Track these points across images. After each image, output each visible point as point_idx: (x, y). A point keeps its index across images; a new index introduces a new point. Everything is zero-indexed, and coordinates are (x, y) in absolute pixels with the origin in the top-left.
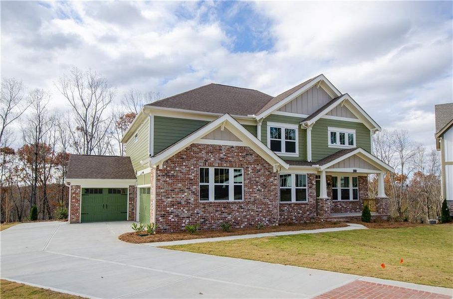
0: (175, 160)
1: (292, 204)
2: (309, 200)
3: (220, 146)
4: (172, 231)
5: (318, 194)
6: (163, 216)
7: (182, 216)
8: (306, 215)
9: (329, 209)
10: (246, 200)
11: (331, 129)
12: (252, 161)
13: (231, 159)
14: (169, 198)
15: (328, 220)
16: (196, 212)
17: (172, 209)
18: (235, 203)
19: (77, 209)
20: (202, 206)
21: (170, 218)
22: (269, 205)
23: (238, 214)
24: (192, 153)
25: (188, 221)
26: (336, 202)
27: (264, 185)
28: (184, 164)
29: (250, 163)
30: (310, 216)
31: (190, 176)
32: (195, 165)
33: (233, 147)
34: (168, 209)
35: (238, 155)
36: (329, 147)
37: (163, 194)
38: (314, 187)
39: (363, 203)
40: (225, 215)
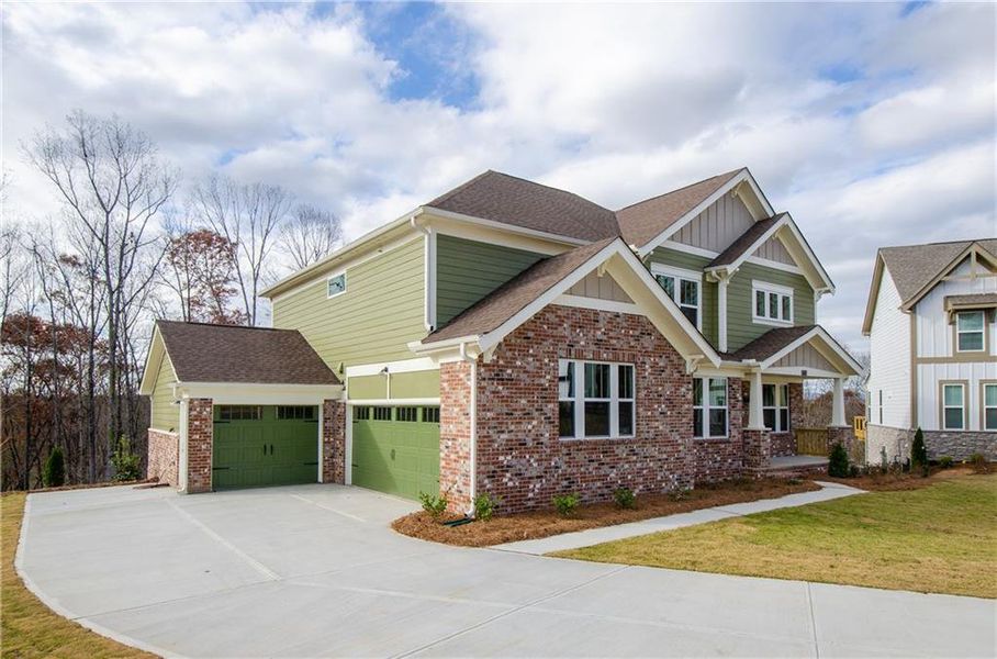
0: (513, 341)
1: (704, 441)
2: (732, 433)
3: (596, 313)
4: (509, 509)
5: (746, 420)
6: (492, 475)
7: (528, 475)
8: (727, 464)
9: (769, 452)
10: (643, 436)
11: (757, 285)
12: (650, 349)
13: (614, 342)
14: (503, 432)
15: (769, 474)
16: (553, 464)
17: (509, 458)
18: (623, 441)
19: (206, 458)
20: (565, 451)
21: (505, 480)
22: (679, 445)
23: (627, 466)
24: (545, 327)
25: (538, 486)
27: (671, 403)
28: (531, 351)
29: (648, 354)
30: (733, 467)
31: (543, 381)
32: (552, 356)
33: (617, 316)
34: (501, 458)
35: (626, 335)
36: (754, 321)
37: (493, 423)
38: (740, 405)
39: (796, 438)
40: (605, 469)
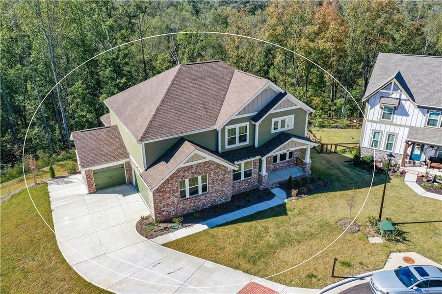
1: (241, 181)
2: (254, 176)
3: (192, 166)
5: (260, 170)
6: (159, 213)
7: (170, 211)
8: (250, 186)
9: (267, 180)
10: (210, 191)
11: (274, 120)
13: (199, 171)
14: (162, 203)
16: (178, 206)
17: (164, 208)
20: (182, 202)
21: (163, 213)
22: (225, 190)
23: (204, 201)
25: (174, 212)
27: (221, 180)
29: (212, 170)
31: (174, 188)
32: (176, 181)
33: (200, 164)
35: (204, 167)
36: (272, 133)
37: (159, 202)
38: (258, 167)
39: (296, 160)
40: (197, 203)
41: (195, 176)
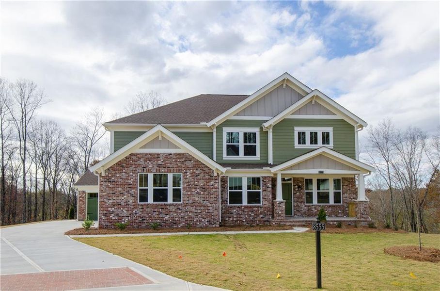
0: (115, 168)
1: (242, 206)
2: (264, 203)
3: (158, 154)
4: (113, 227)
5: (274, 196)
6: (105, 215)
7: (122, 215)
8: (259, 218)
9: (284, 212)
10: (184, 202)
11: (298, 129)
12: (190, 166)
13: (168, 165)
14: (110, 200)
15: (281, 223)
16: (134, 212)
17: (113, 209)
18: (172, 205)
19: (83, 210)
20: (141, 207)
21: (111, 217)
22: (209, 207)
23: (175, 214)
24: (131, 161)
25: (127, 220)
26: (309, 206)
27: (203, 189)
28: (124, 171)
29: (189, 168)
30: (265, 219)
31: (129, 181)
32: (134, 172)
33: (171, 154)
34: (109, 209)
35: (176, 161)
36: (295, 148)
37: (106, 197)
38: (270, 189)
39: (348, 207)
40: (163, 215)
41: (163, 171)
